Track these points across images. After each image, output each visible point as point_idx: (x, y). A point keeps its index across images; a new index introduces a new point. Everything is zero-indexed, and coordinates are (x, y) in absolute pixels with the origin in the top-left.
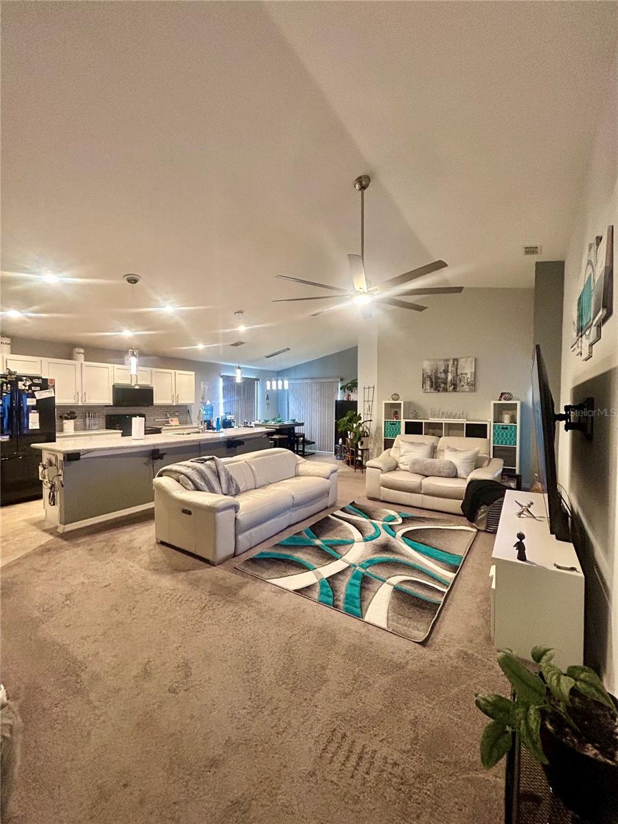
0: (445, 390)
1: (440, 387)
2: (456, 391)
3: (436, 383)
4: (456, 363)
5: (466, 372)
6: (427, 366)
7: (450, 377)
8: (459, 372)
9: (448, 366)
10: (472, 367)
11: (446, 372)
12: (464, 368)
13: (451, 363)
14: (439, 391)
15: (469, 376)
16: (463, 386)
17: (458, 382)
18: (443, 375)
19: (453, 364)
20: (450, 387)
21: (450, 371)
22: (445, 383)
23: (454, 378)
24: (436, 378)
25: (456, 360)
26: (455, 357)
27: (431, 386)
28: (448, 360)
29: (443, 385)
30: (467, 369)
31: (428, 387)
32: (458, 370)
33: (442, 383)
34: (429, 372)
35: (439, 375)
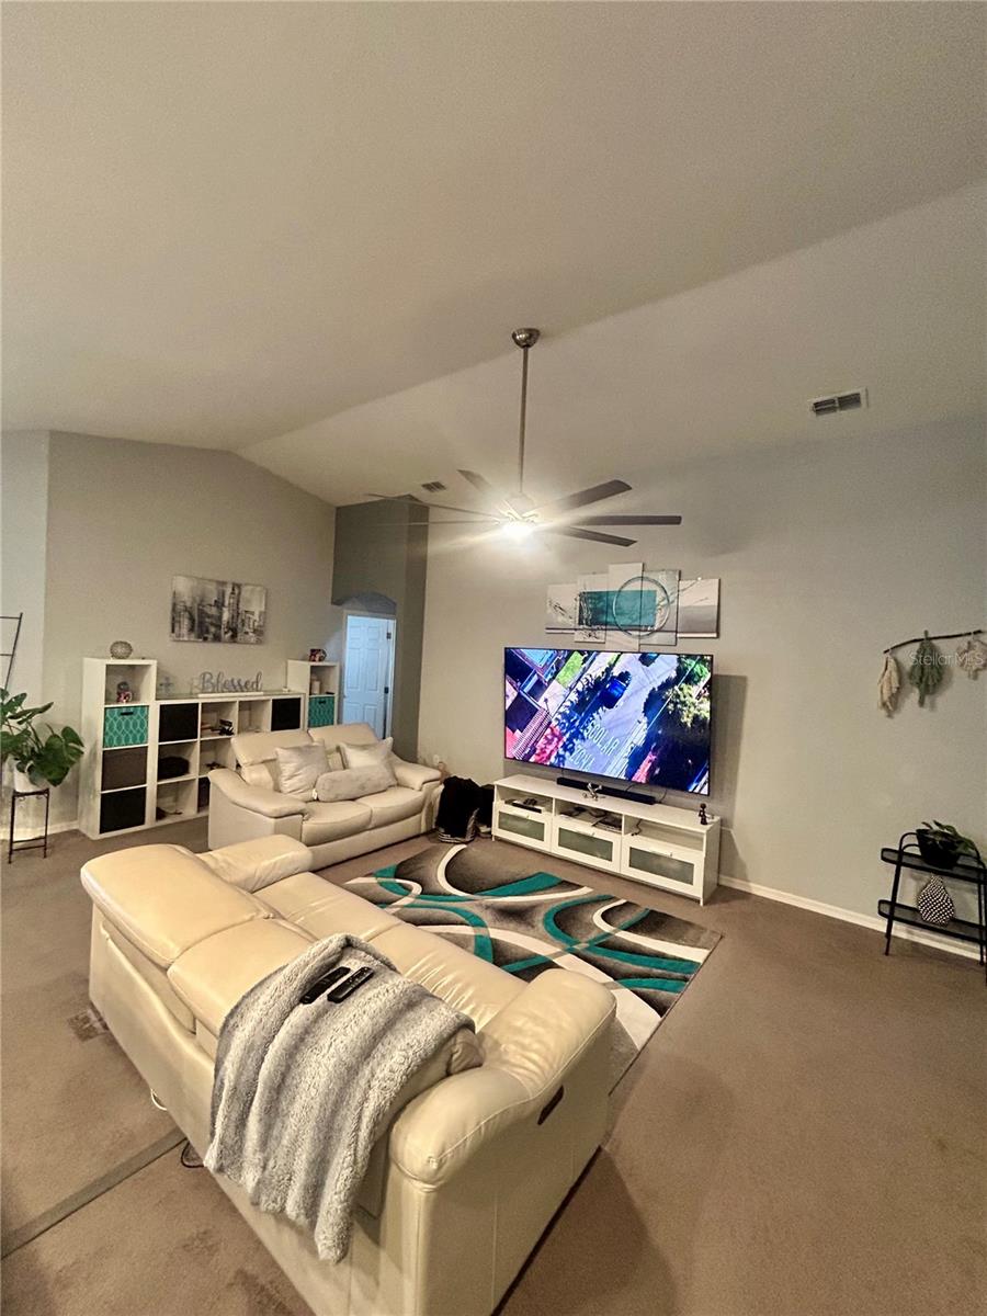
0: (217, 638)
1: (208, 632)
2: (235, 642)
3: (201, 623)
4: (237, 591)
5: (251, 609)
6: (183, 586)
7: (226, 616)
8: (242, 607)
9: (223, 596)
10: (261, 602)
11: (219, 604)
12: (249, 601)
13: (229, 590)
14: (205, 639)
15: (256, 617)
16: (247, 633)
17: (240, 626)
18: (213, 611)
19: (233, 593)
20: (226, 633)
21: (227, 603)
22: (219, 627)
23: (233, 617)
24: (202, 613)
25: (237, 586)
26: (237, 582)
27: (191, 630)
28: (224, 583)
29: (213, 629)
30: (255, 606)
31: (185, 631)
32: (241, 606)
33: (212, 624)
34: (187, 598)
35: (207, 609)
